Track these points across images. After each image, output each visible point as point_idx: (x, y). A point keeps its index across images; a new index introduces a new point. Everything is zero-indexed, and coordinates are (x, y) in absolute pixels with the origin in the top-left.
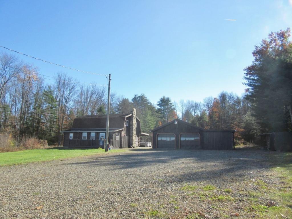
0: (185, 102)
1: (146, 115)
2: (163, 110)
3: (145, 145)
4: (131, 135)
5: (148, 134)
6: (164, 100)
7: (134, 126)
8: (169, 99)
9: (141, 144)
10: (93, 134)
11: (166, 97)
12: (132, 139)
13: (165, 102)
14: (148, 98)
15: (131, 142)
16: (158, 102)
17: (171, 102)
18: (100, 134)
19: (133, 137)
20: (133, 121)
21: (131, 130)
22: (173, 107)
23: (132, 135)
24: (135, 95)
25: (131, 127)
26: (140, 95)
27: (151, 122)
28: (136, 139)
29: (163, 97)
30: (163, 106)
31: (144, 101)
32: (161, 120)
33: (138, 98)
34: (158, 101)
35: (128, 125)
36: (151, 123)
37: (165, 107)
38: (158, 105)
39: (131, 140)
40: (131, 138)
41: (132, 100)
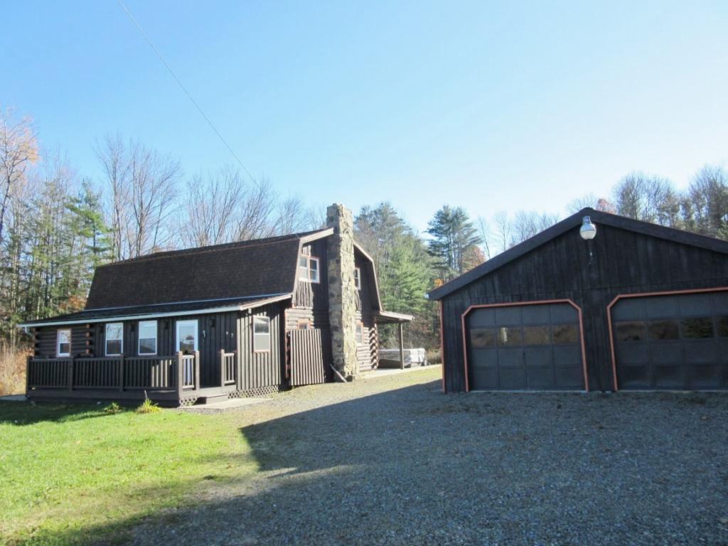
0: (511, 217)
1: (398, 260)
2: (447, 246)
3: (398, 359)
4: (336, 324)
5: (409, 317)
6: (447, 215)
7: (345, 284)
8: (461, 213)
9: (385, 358)
10: (148, 330)
11: (453, 206)
12: (341, 344)
13: (448, 222)
14: (399, 216)
15: (335, 353)
16: (430, 224)
17: (468, 222)
18: (179, 324)
19: (345, 330)
20: (338, 262)
21: (332, 300)
22: (474, 235)
23: (340, 323)
24: (363, 209)
25: (332, 289)
26: (378, 207)
27: (414, 280)
28: (360, 339)
29: (444, 207)
30: (446, 233)
31: (391, 225)
32: (442, 273)
33: (371, 216)
34: (429, 221)
35: (317, 280)
36: (415, 284)
37: (452, 235)
38: (431, 231)
39: (334, 345)
40: (336, 336)
41: (355, 223)
